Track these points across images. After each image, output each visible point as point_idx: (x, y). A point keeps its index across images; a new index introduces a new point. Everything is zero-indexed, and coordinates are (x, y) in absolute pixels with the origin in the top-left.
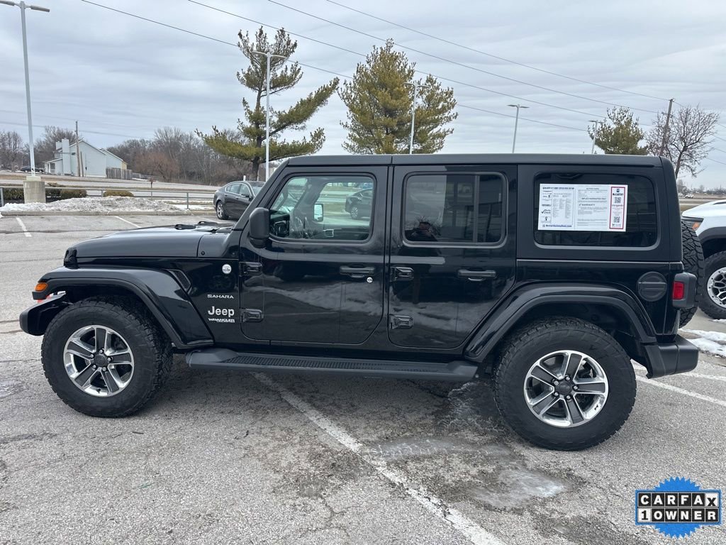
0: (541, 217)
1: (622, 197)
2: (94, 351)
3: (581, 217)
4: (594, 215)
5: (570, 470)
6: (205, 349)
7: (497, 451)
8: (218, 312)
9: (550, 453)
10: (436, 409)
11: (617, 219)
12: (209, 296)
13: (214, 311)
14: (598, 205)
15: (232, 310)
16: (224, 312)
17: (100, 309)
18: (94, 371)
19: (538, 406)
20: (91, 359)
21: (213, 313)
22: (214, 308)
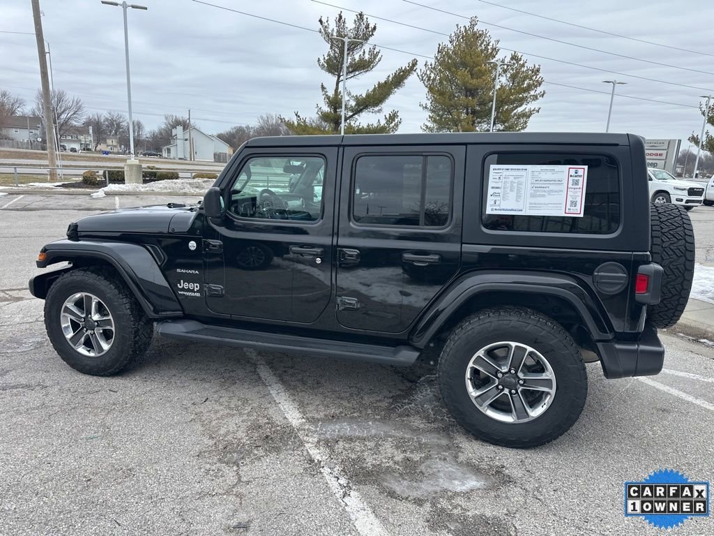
0: (490, 201)
1: (581, 179)
2: (83, 316)
3: (534, 200)
4: (548, 199)
5: (503, 467)
6: (175, 319)
7: (436, 440)
8: (186, 285)
9: (492, 448)
10: (399, 393)
11: (574, 203)
12: (178, 270)
13: (183, 285)
14: (552, 187)
15: (198, 285)
16: (191, 286)
17: (86, 278)
18: (85, 334)
19: (481, 398)
20: (81, 322)
21: (182, 287)
22: (182, 282)
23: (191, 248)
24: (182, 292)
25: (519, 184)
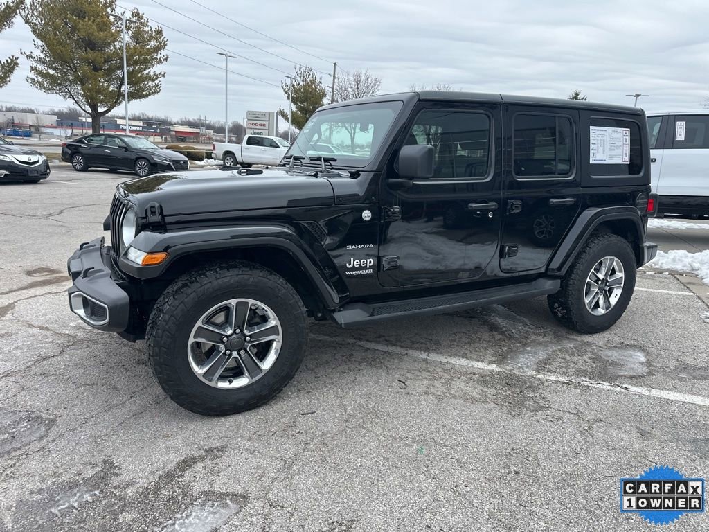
0: (591, 153)
1: (628, 138)
3: (610, 153)
4: (616, 152)
11: (626, 155)
12: (348, 248)
13: (353, 263)
14: (617, 144)
15: (371, 260)
16: (363, 262)
18: (228, 359)
19: (590, 303)
20: (223, 343)
21: (352, 265)
22: (352, 260)
23: (364, 218)
24: (351, 273)
25: (604, 141)
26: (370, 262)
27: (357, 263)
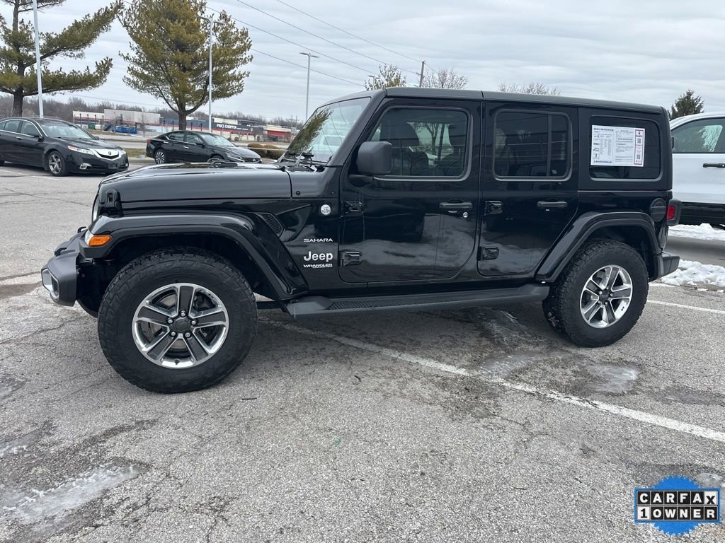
0: (593, 154)
1: (643, 139)
3: (618, 154)
4: (626, 153)
11: (638, 157)
12: (306, 240)
13: (311, 256)
14: (627, 144)
16: (322, 256)
18: (174, 340)
19: (588, 314)
20: (169, 324)
21: (309, 259)
22: (310, 253)
23: (323, 213)
24: (309, 266)
25: (610, 141)
26: (330, 256)
27: (315, 257)
